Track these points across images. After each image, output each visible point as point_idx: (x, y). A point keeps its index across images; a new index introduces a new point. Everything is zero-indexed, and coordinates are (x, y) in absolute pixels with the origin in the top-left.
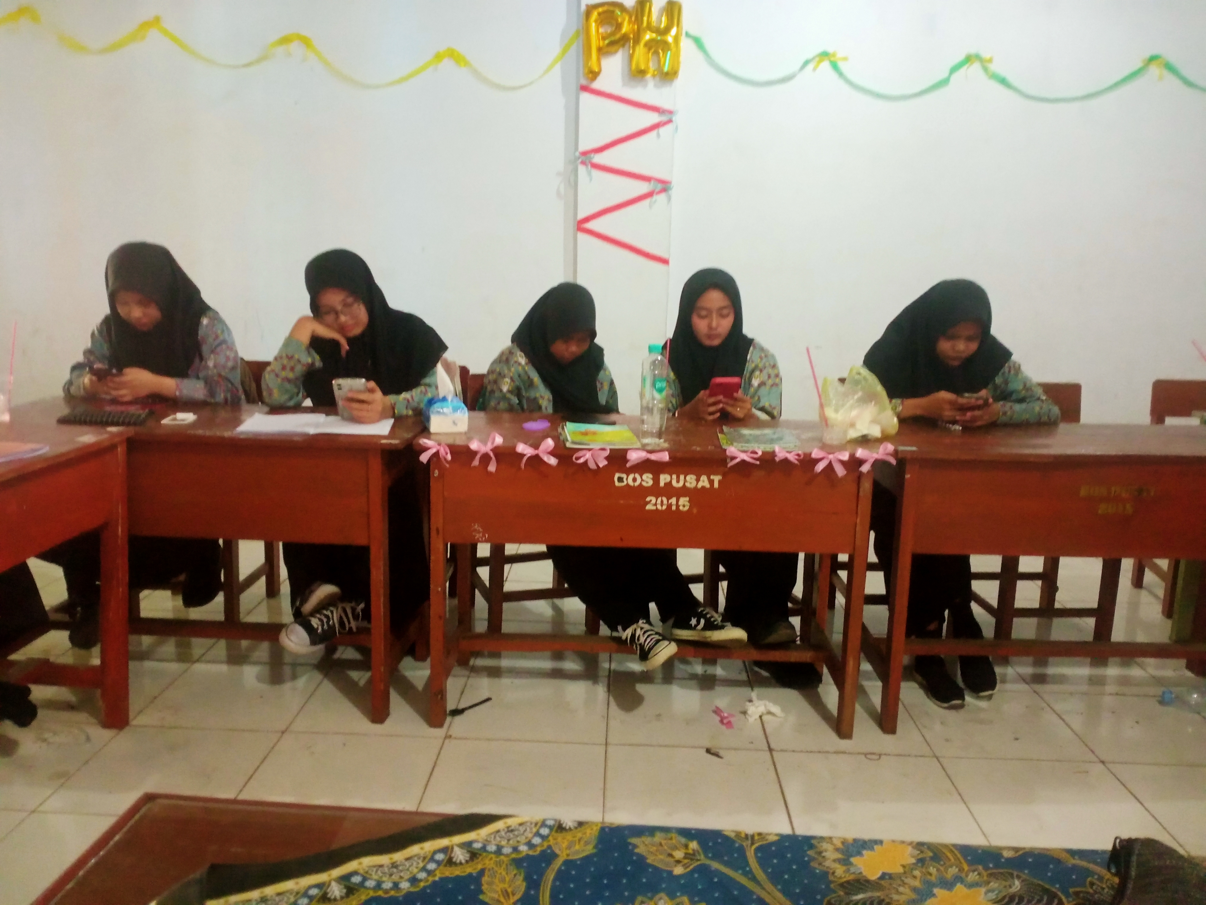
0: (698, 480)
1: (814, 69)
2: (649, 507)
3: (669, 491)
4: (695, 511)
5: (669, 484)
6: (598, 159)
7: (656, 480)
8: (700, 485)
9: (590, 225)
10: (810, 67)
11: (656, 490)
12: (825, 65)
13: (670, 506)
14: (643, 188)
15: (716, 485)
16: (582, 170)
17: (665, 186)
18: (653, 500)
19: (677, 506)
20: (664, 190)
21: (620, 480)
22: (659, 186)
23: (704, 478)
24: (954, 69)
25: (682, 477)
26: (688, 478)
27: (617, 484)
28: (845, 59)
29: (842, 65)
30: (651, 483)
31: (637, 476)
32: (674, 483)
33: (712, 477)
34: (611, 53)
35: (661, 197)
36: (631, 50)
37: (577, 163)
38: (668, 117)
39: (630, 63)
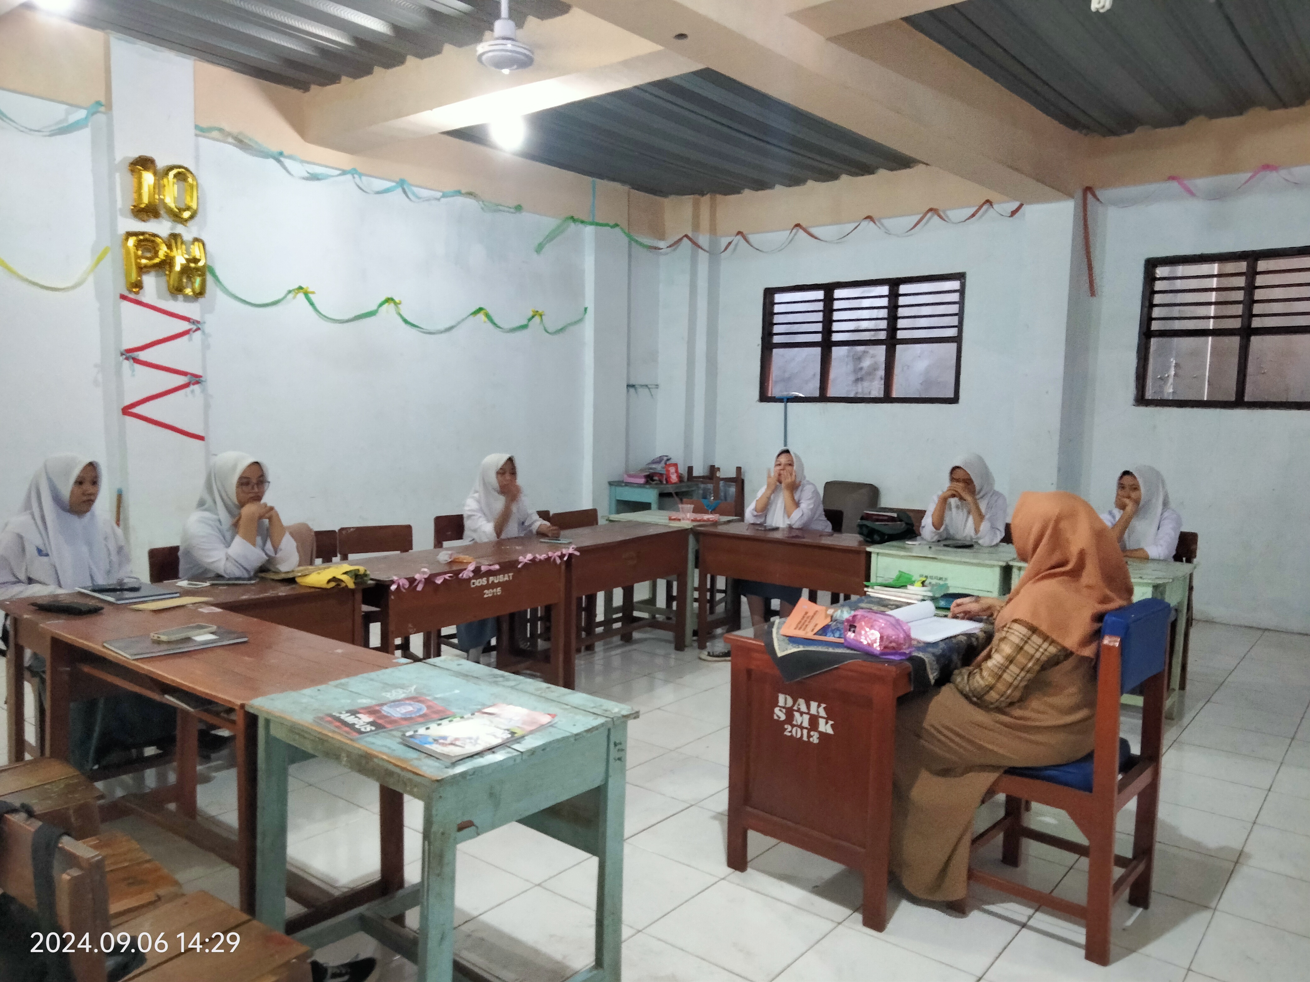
0: (504, 577)
1: (294, 298)
2: (485, 596)
3: (493, 586)
4: (503, 594)
5: (493, 582)
7: (488, 581)
8: (505, 580)
9: (137, 410)
10: (291, 296)
11: (488, 586)
12: (301, 296)
13: (494, 593)
14: (182, 380)
15: (512, 578)
16: (127, 365)
17: (196, 379)
18: (486, 590)
19: (497, 592)
20: (197, 383)
21: (474, 584)
22: (194, 379)
23: (508, 576)
24: (380, 305)
25: (498, 576)
26: (501, 576)
27: (472, 586)
28: (313, 293)
29: (311, 296)
30: (486, 582)
31: (481, 579)
32: (496, 581)
33: (510, 574)
34: (147, 272)
35: (196, 387)
36: (167, 273)
37: (121, 358)
38: (197, 326)
39: (168, 282)
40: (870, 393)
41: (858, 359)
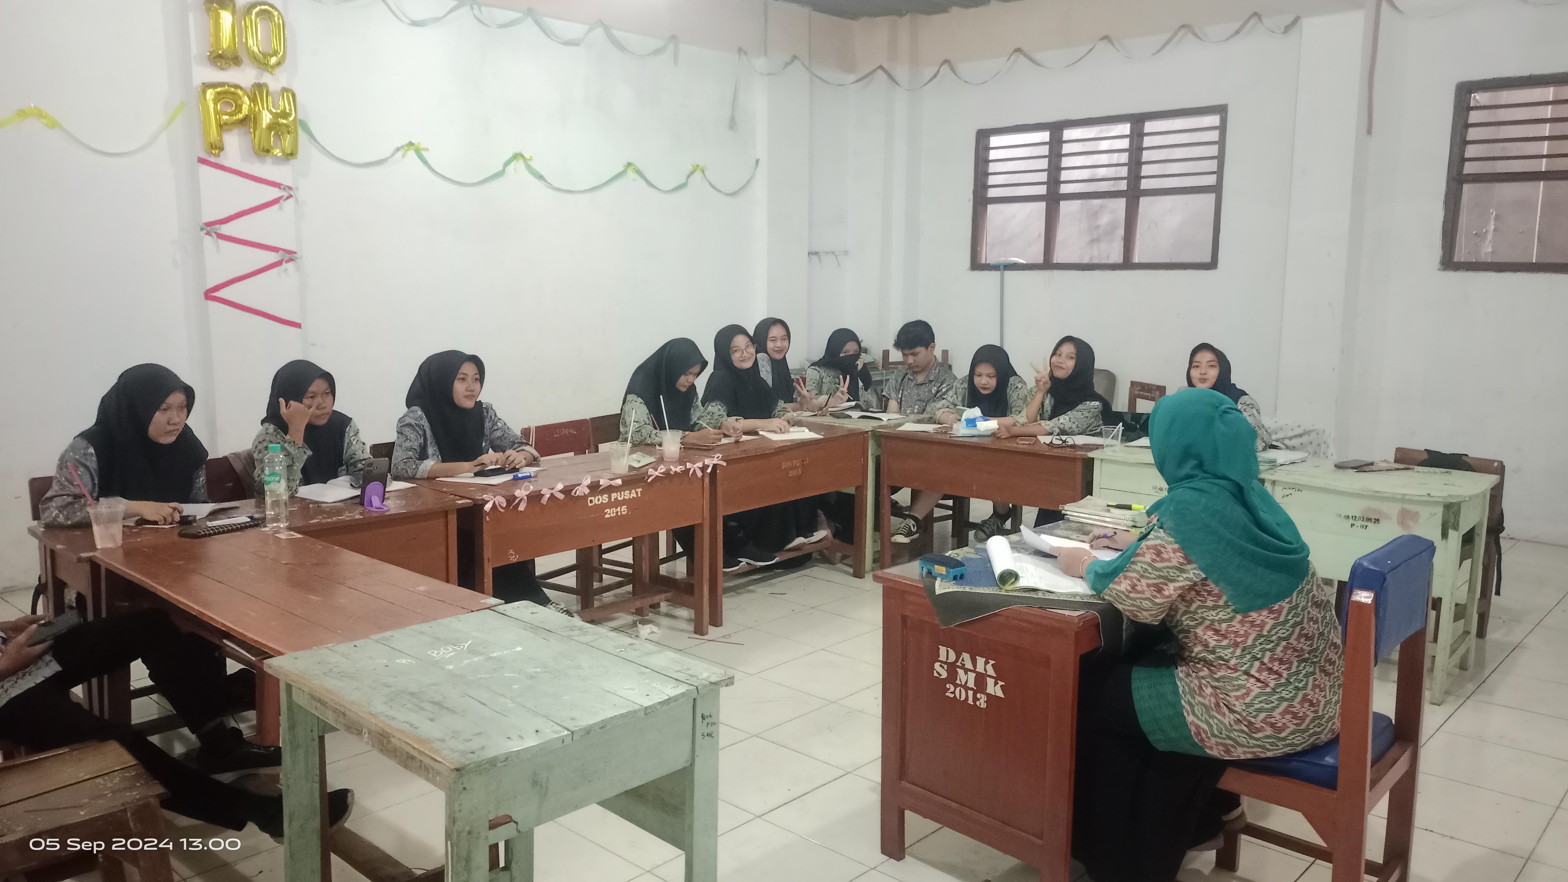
0: (630, 494)
1: (403, 156)
2: (607, 516)
3: (617, 504)
4: (630, 513)
5: (616, 499)
6: (225, 229)
7: (610, 498)
8: (632, 495)
9: (221, 294)
10: (399, 154)
11: (610, 505)
12: (411, 154)
13: (617, 513)
14: (272, 257)
15: (639, 495)
16: (209, 242)
17: (290, 256)
18: (608, 510)
19: (621, 512)
20: (291, 260)
21: (591, 502)
22: (288, 256)
23: (633, 491)
24: (507, 164)
25: (622, 493)
26: (626, 492)
27: (590, 505)
28: (427, 150)
29: (424, 153)
30: (607, 499)
31: (600, 497)
32: (619, 499)
33: (637, 490)
34: (229, 130)
35: (290, 265)
36: (252, 130)
37: (203, 233)
38: (288, 192)
39: (253, 141)
40: (1108, 257)
41: (1095, 215)
